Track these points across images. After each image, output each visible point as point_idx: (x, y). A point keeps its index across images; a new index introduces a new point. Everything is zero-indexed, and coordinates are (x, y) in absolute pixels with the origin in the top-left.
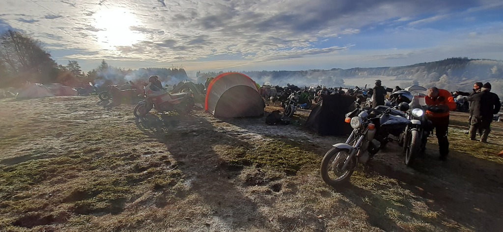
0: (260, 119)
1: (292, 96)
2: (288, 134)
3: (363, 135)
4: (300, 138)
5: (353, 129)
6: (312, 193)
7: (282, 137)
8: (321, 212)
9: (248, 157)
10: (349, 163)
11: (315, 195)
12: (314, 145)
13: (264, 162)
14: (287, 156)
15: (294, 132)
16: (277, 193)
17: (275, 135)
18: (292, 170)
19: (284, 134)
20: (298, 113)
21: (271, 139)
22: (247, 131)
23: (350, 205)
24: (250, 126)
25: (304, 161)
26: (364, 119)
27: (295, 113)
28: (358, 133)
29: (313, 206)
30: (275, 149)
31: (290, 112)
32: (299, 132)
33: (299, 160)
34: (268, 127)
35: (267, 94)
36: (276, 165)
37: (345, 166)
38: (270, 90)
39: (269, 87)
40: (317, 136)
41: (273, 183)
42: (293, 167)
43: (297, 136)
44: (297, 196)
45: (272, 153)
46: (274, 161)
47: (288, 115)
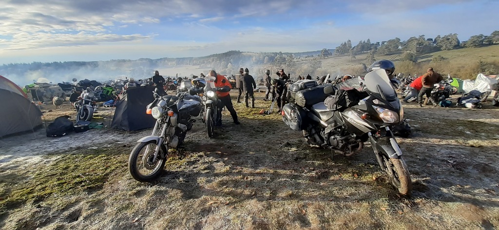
0: (35, 134)
1: (85, 94)
2: (88, 142)
3: (166, 122)
4: (106, 142)
5: (157, 119)
6: (124, 200)
7: (78, 148)
8: (136, 214)
9: (15, 195)
10: (159, 153)
11: (129, 200)
12: (125, 146)
13: (48, 191)
14: (88, 170)
15: (98, 137)
16: (75, 223)
17: (66, 149)
18: (95, 185)
19: (81, 145)
20: (101, 113)
21: (59, 157)
22: (10, 158)
23: (166, 192)
24: (17, 148)
25: (113, 168)
26: (164, 108)
27: (94, 114)
28: (161, 122)
29: (126, 214)
30: (67, 168)
31: (87, 114)
32: (104, 136)
33: (106, 169)
34: (52, 141)
35: (45, 96)
36: (70, 188)
37: (155, 157)
38: (50, 90)
39: (45, 85)
40: (128, 135)
41: (66, 213)
42: (97, 180)
43: (101, 141)
44: (105, 212)
45: (61, 174)
46: (65, 185)
47: (85, 118)
